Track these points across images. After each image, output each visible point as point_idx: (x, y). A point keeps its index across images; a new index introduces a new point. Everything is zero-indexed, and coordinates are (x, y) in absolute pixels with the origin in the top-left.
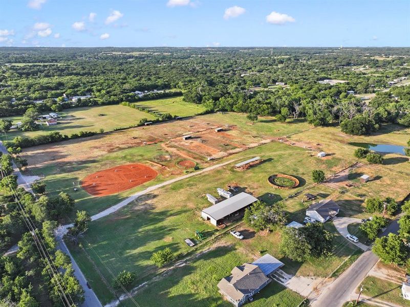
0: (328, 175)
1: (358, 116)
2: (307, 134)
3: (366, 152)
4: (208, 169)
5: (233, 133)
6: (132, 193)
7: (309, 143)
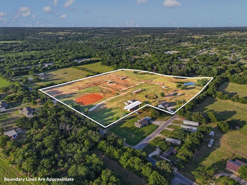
0: (166, 94)
1: (179, 71)
2: (159, 79)
3: (181, 85)
4: (122, 94)
5: (128, 80)
6: (97, 103)
7: (160, 83)
